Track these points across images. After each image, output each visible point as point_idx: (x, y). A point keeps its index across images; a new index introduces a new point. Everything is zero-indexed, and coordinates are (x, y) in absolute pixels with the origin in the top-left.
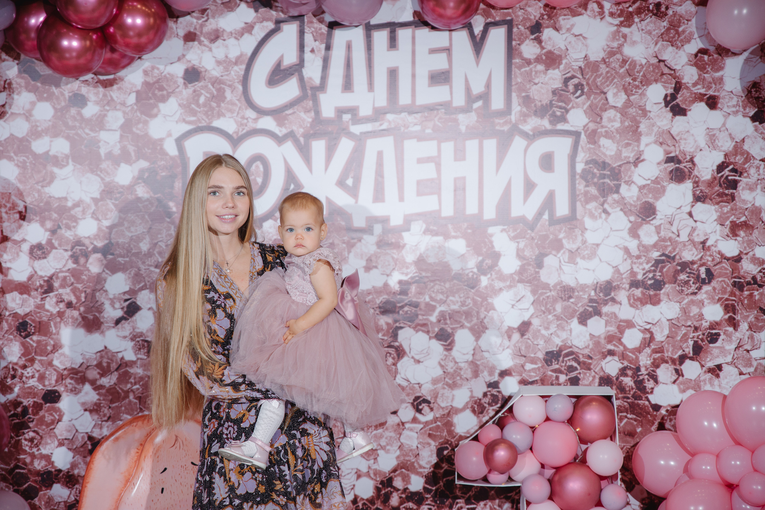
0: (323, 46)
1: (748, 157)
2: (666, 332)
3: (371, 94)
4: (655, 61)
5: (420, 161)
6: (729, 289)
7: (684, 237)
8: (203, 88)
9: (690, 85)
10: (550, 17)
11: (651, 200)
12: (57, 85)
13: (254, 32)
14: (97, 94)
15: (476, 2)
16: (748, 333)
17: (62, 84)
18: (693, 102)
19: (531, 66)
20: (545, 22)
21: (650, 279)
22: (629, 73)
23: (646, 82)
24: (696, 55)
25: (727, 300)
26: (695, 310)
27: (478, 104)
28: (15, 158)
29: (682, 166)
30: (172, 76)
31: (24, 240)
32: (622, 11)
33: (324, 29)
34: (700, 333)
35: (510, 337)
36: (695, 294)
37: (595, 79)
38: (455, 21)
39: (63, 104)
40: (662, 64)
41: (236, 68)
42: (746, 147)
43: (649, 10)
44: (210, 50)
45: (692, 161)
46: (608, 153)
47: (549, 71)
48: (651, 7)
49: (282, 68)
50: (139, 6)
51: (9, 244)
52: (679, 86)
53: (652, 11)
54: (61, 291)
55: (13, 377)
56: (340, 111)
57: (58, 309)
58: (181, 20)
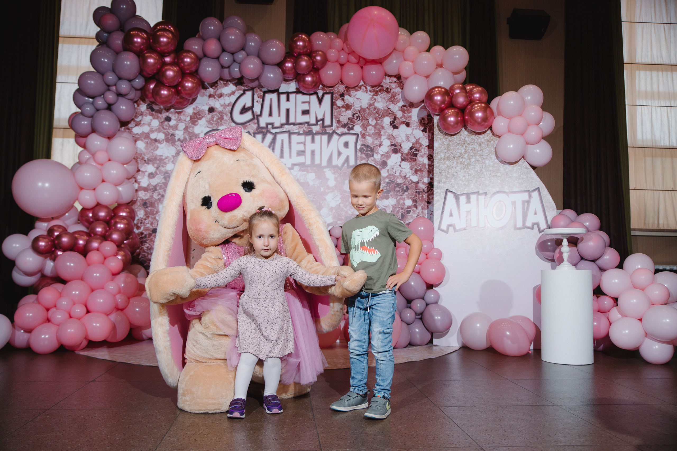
0: (261, 100)
1: (421, 145)
2: (391, 210)
3: (279, 118)
4: (386, 109)
5: (298, 143)
6: (414, 194)
7: (398, 174)
8: (215, 115)
9: (399, 118)
10: (347, 91)
11: (385, 160)
12: (161, 113)
13: (235, 94)
14: (175, 117)
15: (318, 84)
16: (421, 210)
17: (162, 113)
18: (401, 124)
19: (340, 109)
20: (346, 93)
21: (385, 190)
22: (377, 113)
23: (383, 116)
24: (401, 107)
25: (414, 198)
26: (402, 202)
27: (321, 122)
28: (144, 140)
29: (397, 147)
30: (204, 110)
31: (146, 171)
32: (374, 90)
33: (262, 94)
34: (403, 210)
35: (332, 211)
36: (402, 195)
37: (364, 115)
38: (311, 90)
39: (163, 120)
40: (389, 110)
41: (228, 107)
42: (420, 141)
43: (384, 90)
44: (218, 101)
45: (400, 146)
46: (369, 142)
47: (347, 111)
48: (385, 89)
49: (246, 108)
50: (190, 79)
51: (140, 173)
52: (395, 118)
53: (385, 91)
54: (159, 191)
55: (141, 223)
56: (267, 124)
57: (158, 198)
58: (208, 90)
